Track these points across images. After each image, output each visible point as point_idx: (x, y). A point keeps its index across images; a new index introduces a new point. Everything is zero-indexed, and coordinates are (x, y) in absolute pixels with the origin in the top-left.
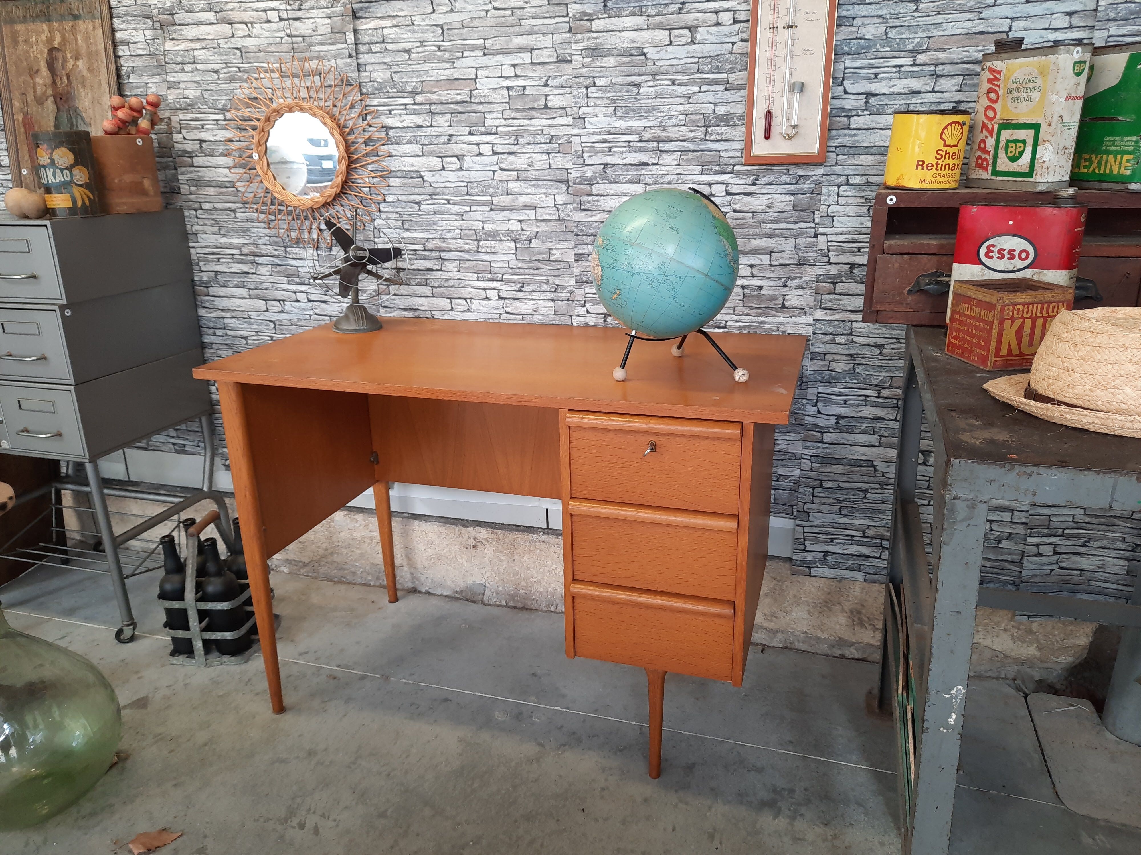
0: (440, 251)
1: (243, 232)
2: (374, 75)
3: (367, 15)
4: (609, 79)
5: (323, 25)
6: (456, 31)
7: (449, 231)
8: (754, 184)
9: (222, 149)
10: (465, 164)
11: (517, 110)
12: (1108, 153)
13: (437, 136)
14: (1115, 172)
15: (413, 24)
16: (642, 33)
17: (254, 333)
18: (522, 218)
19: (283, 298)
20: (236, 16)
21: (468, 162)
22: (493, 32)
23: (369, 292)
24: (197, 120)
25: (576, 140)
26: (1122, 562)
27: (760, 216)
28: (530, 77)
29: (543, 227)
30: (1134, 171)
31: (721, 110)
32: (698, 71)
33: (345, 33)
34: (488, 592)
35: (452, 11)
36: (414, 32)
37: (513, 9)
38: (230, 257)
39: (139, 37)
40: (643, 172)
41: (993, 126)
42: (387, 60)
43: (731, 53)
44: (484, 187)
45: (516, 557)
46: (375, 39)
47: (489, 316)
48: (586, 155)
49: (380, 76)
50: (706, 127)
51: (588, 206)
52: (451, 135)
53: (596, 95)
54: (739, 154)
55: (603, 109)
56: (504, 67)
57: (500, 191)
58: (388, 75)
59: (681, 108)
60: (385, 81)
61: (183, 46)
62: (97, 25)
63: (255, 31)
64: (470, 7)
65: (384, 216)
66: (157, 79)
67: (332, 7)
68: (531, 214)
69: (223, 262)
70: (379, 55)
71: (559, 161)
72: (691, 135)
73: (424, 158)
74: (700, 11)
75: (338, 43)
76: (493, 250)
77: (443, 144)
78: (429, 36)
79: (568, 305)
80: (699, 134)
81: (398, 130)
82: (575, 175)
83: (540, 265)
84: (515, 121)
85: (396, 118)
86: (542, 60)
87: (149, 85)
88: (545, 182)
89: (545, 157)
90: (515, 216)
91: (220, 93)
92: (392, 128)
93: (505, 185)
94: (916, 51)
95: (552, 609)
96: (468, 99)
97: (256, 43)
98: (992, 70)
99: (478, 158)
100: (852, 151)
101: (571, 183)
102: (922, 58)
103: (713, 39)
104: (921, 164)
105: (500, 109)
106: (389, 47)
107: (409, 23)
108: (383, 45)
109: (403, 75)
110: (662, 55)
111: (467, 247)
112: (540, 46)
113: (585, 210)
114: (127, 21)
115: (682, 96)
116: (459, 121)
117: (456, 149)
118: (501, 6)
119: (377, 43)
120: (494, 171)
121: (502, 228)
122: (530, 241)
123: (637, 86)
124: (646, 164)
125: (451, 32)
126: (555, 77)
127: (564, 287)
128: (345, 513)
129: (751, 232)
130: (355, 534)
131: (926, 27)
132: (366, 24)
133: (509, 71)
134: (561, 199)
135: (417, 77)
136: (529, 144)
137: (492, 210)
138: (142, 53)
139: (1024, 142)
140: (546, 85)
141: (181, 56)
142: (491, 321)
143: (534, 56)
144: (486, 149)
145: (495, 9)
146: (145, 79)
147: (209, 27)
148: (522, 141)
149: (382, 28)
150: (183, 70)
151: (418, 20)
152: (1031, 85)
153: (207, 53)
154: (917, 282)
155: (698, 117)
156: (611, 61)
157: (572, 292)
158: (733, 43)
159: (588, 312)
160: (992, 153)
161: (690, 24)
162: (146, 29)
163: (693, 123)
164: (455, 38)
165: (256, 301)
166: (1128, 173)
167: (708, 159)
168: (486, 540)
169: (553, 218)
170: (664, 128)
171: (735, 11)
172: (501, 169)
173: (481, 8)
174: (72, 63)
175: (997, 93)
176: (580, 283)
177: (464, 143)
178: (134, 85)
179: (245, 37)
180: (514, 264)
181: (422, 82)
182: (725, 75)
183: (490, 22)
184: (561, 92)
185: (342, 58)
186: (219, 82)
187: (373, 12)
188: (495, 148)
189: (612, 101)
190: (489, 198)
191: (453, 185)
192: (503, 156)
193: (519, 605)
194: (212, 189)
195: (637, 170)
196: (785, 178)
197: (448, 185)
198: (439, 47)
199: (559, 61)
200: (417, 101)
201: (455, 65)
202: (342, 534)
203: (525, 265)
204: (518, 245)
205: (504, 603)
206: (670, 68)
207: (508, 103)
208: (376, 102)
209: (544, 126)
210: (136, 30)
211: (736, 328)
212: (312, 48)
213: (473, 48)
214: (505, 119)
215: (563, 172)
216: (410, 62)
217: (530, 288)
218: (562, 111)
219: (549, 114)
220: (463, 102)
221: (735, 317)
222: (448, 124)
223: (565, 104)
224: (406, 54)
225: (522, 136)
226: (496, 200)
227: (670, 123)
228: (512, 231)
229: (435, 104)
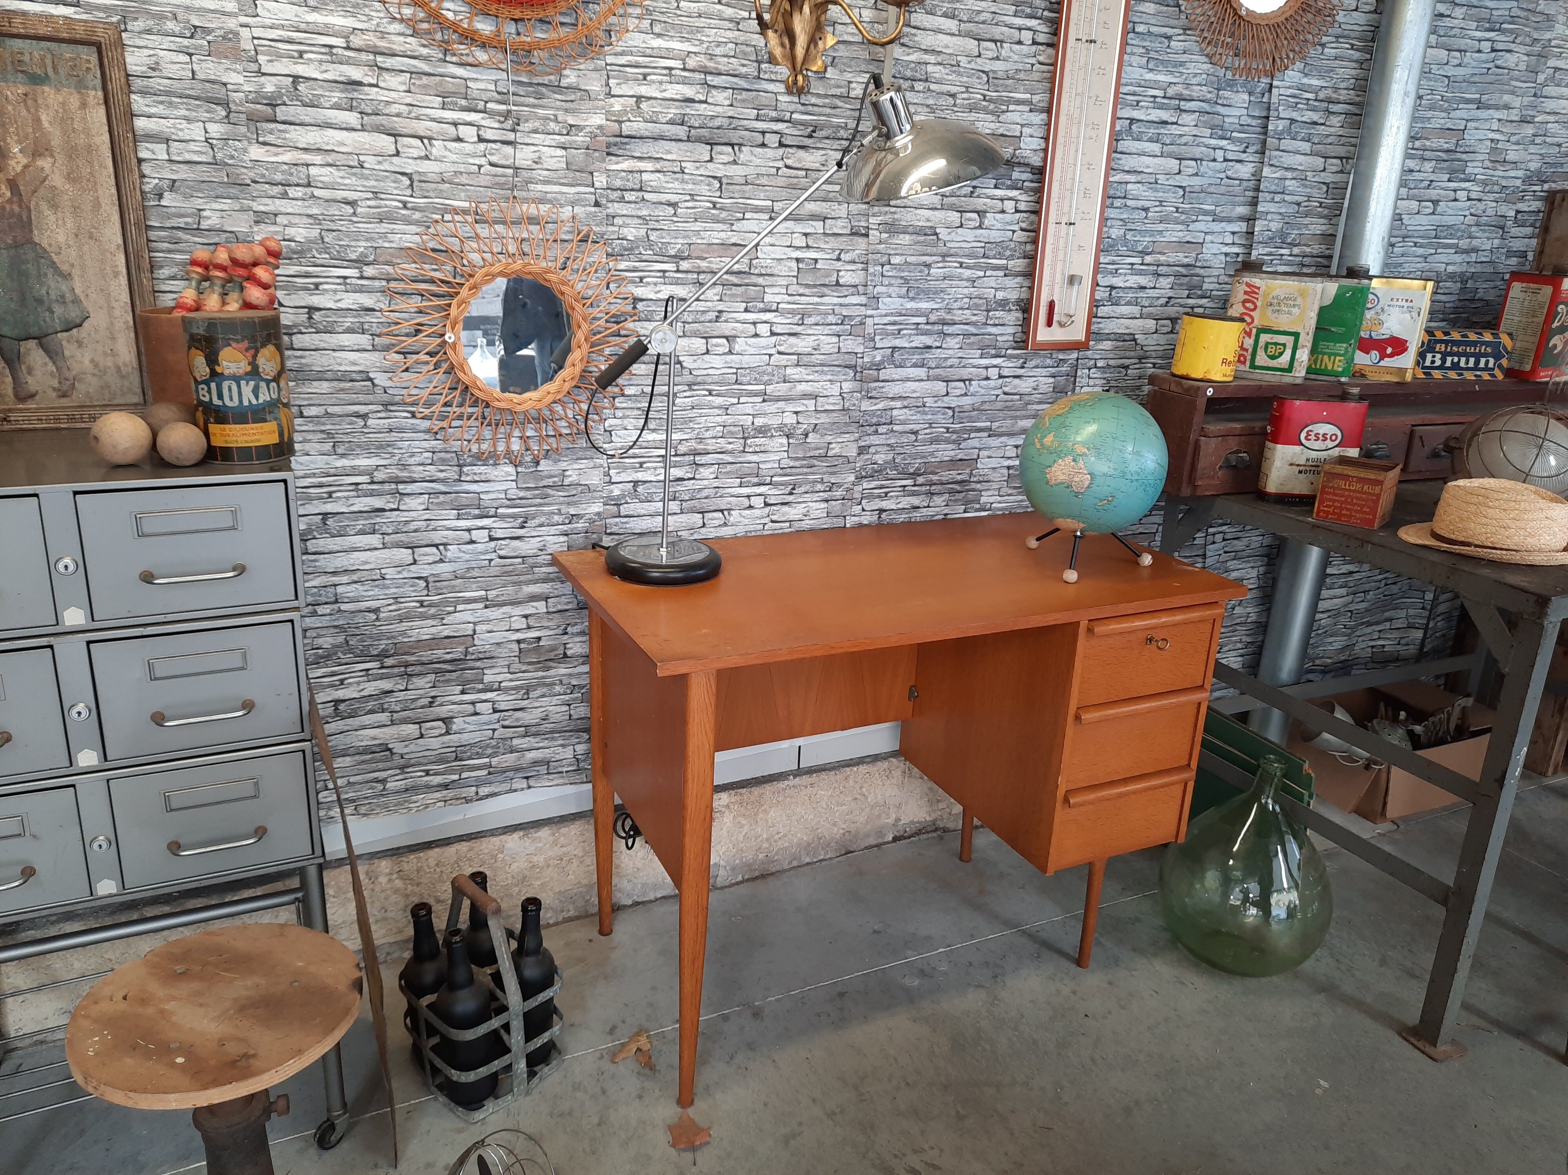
0: (694, 455)
1: (381, 447)
2: (625, 231)
3: (620, 152)
4: (903, 258)
5: (552, 157)
6: (738, 187)
7: (708, 429)
8: (1023, 367)
9: (349, 321)
10: (737, 347)
11: (807, 286)
12: (1324, 354)
13: (704, 312)
14: (1330, 368)
15: (683, 172)
16: (936, 213)
17: (392, 601)
18: (799, 409)
19: (445, 540)
20: (400, 124)
21: (740, 345)
22: (784, 194)
23: (588, 516)
24: (307, 275)
25: (869, 321)
26: (1240, 659)
27: (1027, 398)
28: (822, 250)
29: (824, 419)
30: (1344, 369)
31: (1000, 295)
32: (984, 256)
33: (592, 173)
34: (722, 872)
35: (735, 162)
36: (683, 181)
37: (807, 170)
38: (353, 487)
39: (196, 132)
40: (927, 355)
41: (1251, 330)
42: (644, 212)
43: (1011, 240)
44: (758, 374)
45: (761, 815)
46: (630, 185)
47: (751, 528)
48: (877, 338)
49: (630, 233)
50: (988, 311)
51: (874, 393)
52: (720, 312)
53: (890, 274)
54: (1011, 338)
55: (897, 289)
56: (794, 236)
57: (776, 379)
58: (643, 232)
59: (966, 291)
60: (637, 239)
61: (288, 157)
62: (91, 100)
63: (434, 151)
64: (757, 161)
65: (619, 413)
66: (226, 204)
67: (568, 134)
68: (810, 404)
69: (339, 497)
70: (633, 206)
71: (851, 344)
72: (974, 318)
73: (686, 340)
74: (988, 197)
75: (580, 185)
76: (763, 449)
77: (710, 322)
78: (704, 189)
79: (843, 504)
80: (981, 318)
81: (650, 303)
82: (866, 359)
83: (816, 462)
84: (803, 298)
85: (649, 288)
86: (836, 231)
87: (204, 214)
88: (832, 368)
89: (835, 339)
90: (791, 407)
91: (357, 236)
92: (642, 300)
93: (782, 371)
94: (1144, 253)
95: (795, 863)
96: (747, 269)
97: (438, 170)
98: (1248, 285)
99: (754, 340)
100: (1098, 337)
101: (859, 369)
102: (1148, 259)
103: (999, 226)
104: (1224, 362)
105: (785, 283)
106: (647, 196)
107: (678, 169)
108: (640, 194)
109: (664, 234)
110: (953, 236)
111: (730, 447)
112: (834, 214)
113: (871, 398)
114: (171, 103)
115: (968, 280)
116: (733, 295)
117: (726, 328)
118: (794, 165)
119: (632, 190)
120: (770, 355)
121: (775, 421)
122: (806, 435)
123: (928, 266)
124: (930, 347)
125: (731, 187)
126: (848, 251)
127: (839, 485)
128: (521, 833)
129: (1018, 413)
130: (535, 859)
131: (1152, 233)
132: (617, 163)
133: (801, 241)
134: (847, 386)
135: (684, 237)
136: (817, 324)
137: (764, 401)
138: (196, 158)
139: (1284, 345)
140: (838, 259)
141: (283, 172)
142: (753, 534)
143: (827, 226)
144: (763, 329)
145: (787, 167)
146: (199, 203)
147: (345, 134)
148: (808, 321)
149: (641, 172)
150: (285, 196)
151: (689, 167)
152: (1292, 303)
153: (336, 173)
154: (1227, 460)
155: (981, 301)
156: (906, 239)
157: (848, 490)
158: (1014, 232)
159: (863, 510)
160: (1250, 350)
161: (979, 208)
162: (211, 120)
163: (977, 307)
164: (736, 195)
165: (395, 551)
166: (1340, 369)
167: (987, 343)
168: (727, 806)
169: (837, 407)
170: (949, 310)
171: (1017, 201)
172: (779, 353)
173: (771, 164)
174: (24, 161)
175: (1254, 303)
176: (860, 478)
177: (738, 322)
178: (173, 210)
179: (420, 158)
180: (785, 463)
181: (690, 244)
182: (1005, 262)
183: (781, 181)
184: (853, 268)
185: (584, 206)
186: (355, 219)
187: (629, 150)
188: (773, 328)
189: (906, 281)
190: (763, 387)
191: (719, 372)
192: (782, 338)
193: (757, 874)
194: (325, 384)
195: (922, 353)
196: (1049, 362)
197: (711, 372)
198: (714, 204)
199: (852, 234)
200: (681, 268)
201: (734, 228)
202: (514, 867)
203: (797, 464)
204: (791, 441)
205: (740, 878)
206: (958, 251)
207: (797, 277)
208: (623, 265)
209: (835, 305)
210: (188, 120)
211: (1000, 509)
212: (532, 186)
213: (757, 210)
214: (790, 295)
215: (853, 356)
216: (675, 219)
217: (803, 489)
218: (854, 289)
219: (841, 292)
220: (740, 273)
221: (999, 498)
222: (718, 298)
223: (856, 281)
224: (671, 209)
225: (810, 316)
226: (770, 389)
227: (956, 305)
228: (786, 425)
229: (704, 272)
